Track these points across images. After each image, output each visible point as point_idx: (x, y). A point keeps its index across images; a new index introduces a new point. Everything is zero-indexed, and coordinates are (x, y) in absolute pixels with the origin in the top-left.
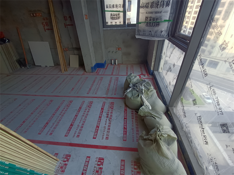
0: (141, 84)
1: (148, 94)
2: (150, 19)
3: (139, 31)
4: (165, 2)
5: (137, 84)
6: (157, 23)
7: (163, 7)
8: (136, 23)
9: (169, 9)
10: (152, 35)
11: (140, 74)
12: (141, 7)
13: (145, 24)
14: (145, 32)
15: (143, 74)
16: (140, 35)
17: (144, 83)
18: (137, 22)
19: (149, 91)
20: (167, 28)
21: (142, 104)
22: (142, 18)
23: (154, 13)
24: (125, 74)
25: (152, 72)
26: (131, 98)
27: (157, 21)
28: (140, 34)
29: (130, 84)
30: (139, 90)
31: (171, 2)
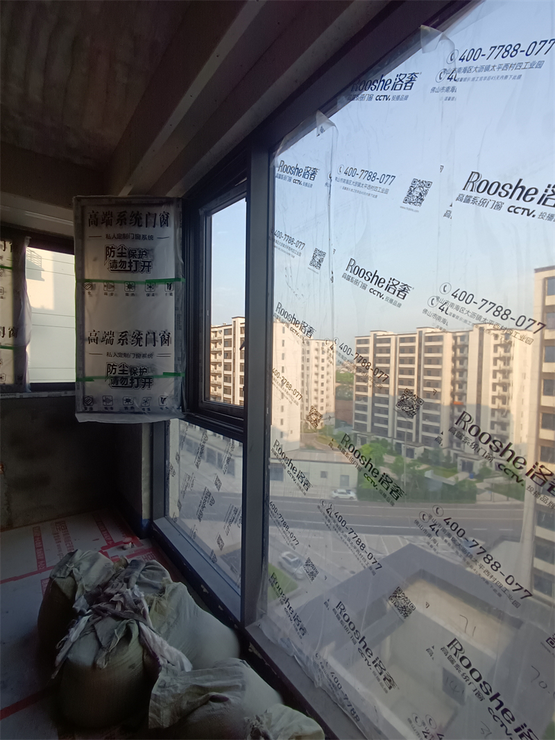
0: (127, 581)
1: (162, 612)
2: (121, 369)
4: (157, 335)
5: (106, 585)
6: (145, 379)
7: (154, 346)
8: (75, 381)
10: (136, 411)
11: (103, 548)
12: (90, 340)
13: (109, 381)
14: (110, 404)
15: (114, 545)
16: (91, 411)
17: (137, 573)
18: (80, 377)
22: (96, 366)
23: (132, 356)
24: (34, 567)
25: (145, 524)
26: (94, 664)
27: (145, 375)
28: (94, 410)
29: (73, 601)
31: (172, 336)
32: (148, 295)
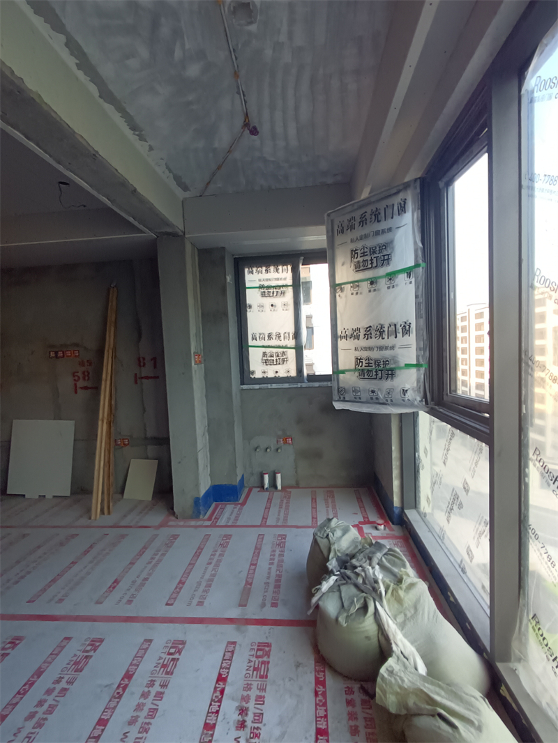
0: (370, 559)
1: (399, 601)
2: (367, 362)
3: (341, 391)
4: (398, 326)
5: (353, 556)
6: (388, 371)
7: (396, 337)
8: (331, 373)
9: (412, 339)
10: (381, 402)
11: (360, 523)
12: (341, 337)
13: (357, 374)
14: (359, 394)
15: (369, 522)
16: (344, 400)
17: (379, 555)
18: (335, 370)
19: (404, 586)
20: (418, 381)
21: (384, 651)
22: (347, 361)
23: (376, 349)
24: (309, 522)
25: (397, 511)
26: (337, 619)
27: (388, 367)
28: (346, 399)
29: (327, 560)
30: (364, 582)
31: (413, 326)
32: (389, 288)
